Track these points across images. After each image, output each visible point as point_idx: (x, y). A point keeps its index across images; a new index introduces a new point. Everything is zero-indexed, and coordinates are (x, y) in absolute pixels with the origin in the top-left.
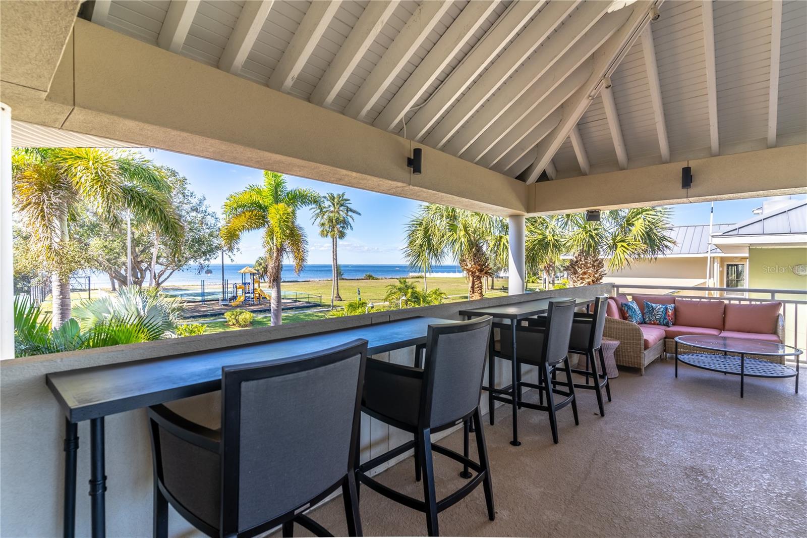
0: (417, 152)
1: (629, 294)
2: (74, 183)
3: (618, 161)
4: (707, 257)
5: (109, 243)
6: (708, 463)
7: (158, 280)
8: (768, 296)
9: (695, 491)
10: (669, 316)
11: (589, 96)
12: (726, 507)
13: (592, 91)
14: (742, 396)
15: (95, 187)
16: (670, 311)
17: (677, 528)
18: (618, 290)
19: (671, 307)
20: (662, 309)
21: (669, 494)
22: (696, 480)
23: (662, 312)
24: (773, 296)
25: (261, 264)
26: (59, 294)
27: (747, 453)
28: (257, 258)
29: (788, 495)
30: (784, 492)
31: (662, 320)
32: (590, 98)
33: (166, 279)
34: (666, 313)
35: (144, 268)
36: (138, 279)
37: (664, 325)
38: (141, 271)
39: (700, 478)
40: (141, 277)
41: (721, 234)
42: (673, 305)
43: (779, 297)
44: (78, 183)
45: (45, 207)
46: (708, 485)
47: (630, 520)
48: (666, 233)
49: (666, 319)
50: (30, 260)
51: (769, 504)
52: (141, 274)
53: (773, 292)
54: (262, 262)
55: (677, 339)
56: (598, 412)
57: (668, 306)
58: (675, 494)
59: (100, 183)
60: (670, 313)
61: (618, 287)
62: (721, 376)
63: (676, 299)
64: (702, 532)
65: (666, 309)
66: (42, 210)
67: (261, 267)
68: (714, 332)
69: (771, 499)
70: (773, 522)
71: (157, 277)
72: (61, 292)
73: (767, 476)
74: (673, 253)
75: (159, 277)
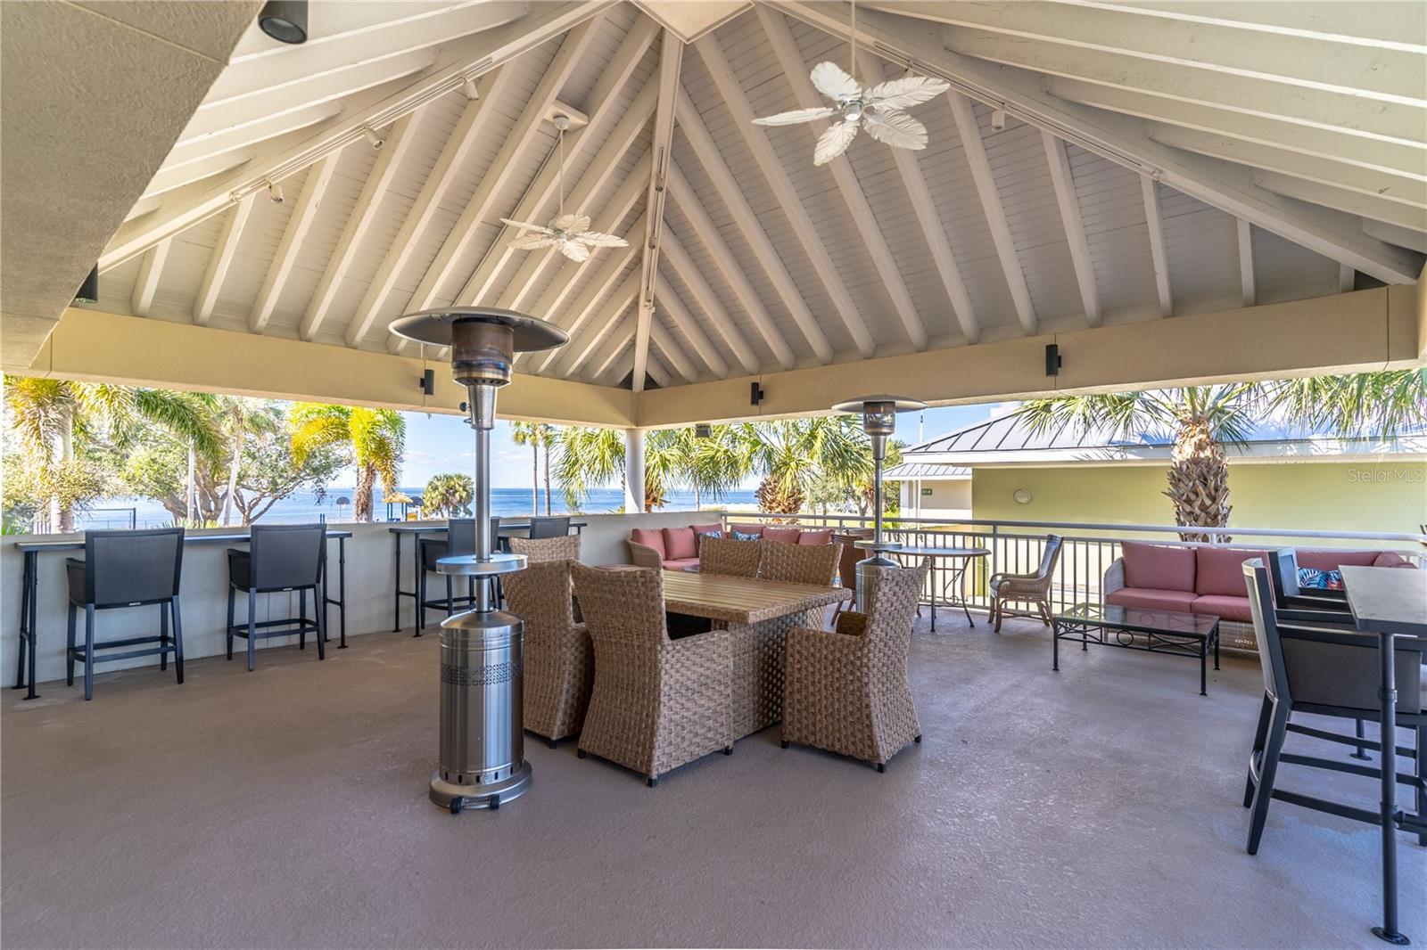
0: (429, 373)
2: (77, 395)
5: (160, 455)
7: (249, 514)
15: (100, 401)
25: (436, 488)
26: (58, 524)
28: (430, 478)
33: (262, 513)
35: (221, 494)
36: (211, 511)
38: (216, 498)
40: (216, 508)
44: (80, 396)
45: (41, 424)
50: (24, 483)
52: (216, 504)
54: (439, 483)
59: (106, 396)
66: (37, 428)
67: (437, 492)
71: (246, 509)
72: (61, 522)
75: (251, 509)
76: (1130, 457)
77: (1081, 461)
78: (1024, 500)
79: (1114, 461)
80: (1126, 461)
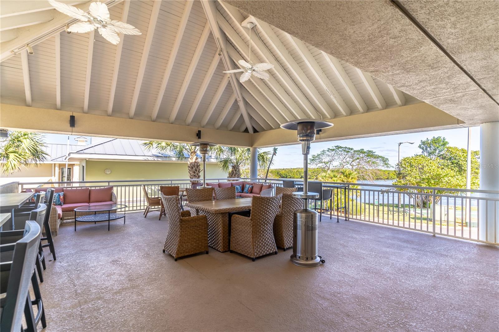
1: (32, 189)
3: (26, 100)
4: (66, 164)
6: (116, 257)
8: (107, 184)
9: (120, 267)
10: (61, 199)
11: (13, 51)
12: (132, 266)
13: (16, 49)
14: (109, 230)
16: (61, 196)
17: (124, 280)
18: (22, 187)
19: (62, 194)
20: (57, 196)
21: (113, 272)
22: (117, 264)
23: (57, 197)
24: (109, 184)
27: (125, 248)
29: (144, 255)
30: (143, 254)
31: (57, 202)
32: (14, 53)
34: (59, 198)
37: (59, 205)
39: (118, 263)
41: (76, 152)
42: (63, 193)
43: (111, 184)
46: (122, 263)
47: (107, 287)
48: (44, 149)
49: (60, 201)
51: (142, 259)
53: (109, 182)
55: (75, 210)
56: (52, 259)
57: (60, 193)
58: (115, 271)
60: (61, 198)
61: (22, 184)
62: (93, 225)
63: (64, 189)
64: (131, 276)
65: (59, 195)
68: (87, 204)
69: (141, 258)
70: (146, 263)
73: (136, 252)
74: (48, 161)
76: (159, 159)
77: (146, 160)
78: (108, 173)
79: (155, 160)
80: (158, 160)
